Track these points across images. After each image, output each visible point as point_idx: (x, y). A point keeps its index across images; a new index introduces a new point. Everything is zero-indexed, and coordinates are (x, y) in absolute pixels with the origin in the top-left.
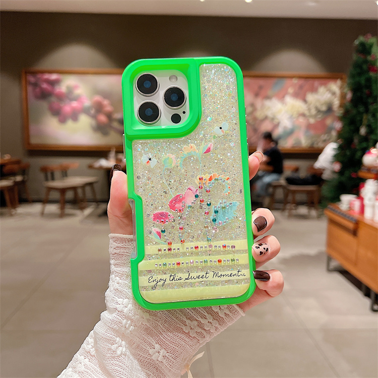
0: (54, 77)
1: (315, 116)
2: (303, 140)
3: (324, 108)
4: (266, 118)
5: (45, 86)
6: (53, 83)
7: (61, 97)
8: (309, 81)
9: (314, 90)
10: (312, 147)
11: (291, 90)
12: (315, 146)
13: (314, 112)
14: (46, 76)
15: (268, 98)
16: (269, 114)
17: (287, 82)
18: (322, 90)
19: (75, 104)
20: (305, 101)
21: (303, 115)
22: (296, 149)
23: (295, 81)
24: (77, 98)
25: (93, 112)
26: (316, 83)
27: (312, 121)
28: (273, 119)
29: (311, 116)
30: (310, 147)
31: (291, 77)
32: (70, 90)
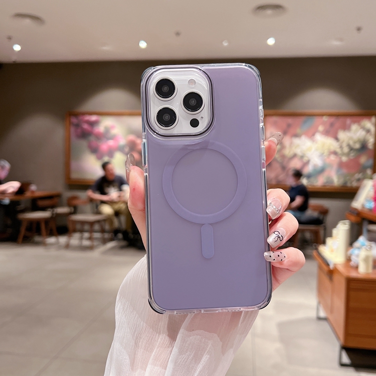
0: (94, 118)
1: (348, 154)
2: (335, 179)
3: (357, 146)
4: (295, 155)
5: (86, 126)
6: (93, 124)
7: (99, 137)
8: (340, 119)
9: (346, 128)
10: (344, 186)
11: (321, 128)
12: (349, 185)
13: (346, 150)
14: (87, 118)
15: (296, 136)
16: (299, 152)
17: (317, 120)
18: (354, 127)
19: (111, 143)
20: (337, 139)
21: (335, 153)
22: (328, 187)
23: (325, 119)
24: (113, 138)
25: (127, 150)
26: (348, 121)
27: (344, 159)
28: (302, 157)
29: (343, 154)
30: (343, 186)
31: (322, 115)
32: (107, 130)
